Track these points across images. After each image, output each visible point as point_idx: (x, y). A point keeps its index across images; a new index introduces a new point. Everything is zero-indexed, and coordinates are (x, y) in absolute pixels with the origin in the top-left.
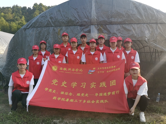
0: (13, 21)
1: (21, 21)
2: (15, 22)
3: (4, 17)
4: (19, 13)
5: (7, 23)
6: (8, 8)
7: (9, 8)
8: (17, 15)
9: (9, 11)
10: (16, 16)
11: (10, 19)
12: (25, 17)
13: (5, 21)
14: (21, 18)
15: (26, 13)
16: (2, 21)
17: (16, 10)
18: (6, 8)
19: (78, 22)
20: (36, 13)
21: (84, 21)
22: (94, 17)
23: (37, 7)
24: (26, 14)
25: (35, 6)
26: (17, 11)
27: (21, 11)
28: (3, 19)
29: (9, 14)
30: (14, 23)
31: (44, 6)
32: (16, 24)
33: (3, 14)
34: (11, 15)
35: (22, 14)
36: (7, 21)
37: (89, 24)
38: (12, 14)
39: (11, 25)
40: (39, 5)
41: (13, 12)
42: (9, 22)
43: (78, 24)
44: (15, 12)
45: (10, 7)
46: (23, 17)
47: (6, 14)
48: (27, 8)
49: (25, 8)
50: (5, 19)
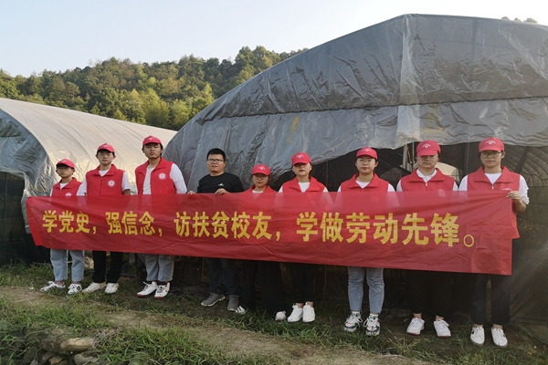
0: (180, 97)
1: (200, 98)
2: (185, 100)
3: (157, 88)
4: (197, 75)
5: (164, 103)
6: (168, 64)
7: (170, 64)
8: (192, 81)
9: (169, 72)
10: (187, 83)
11: (171, 93)
12: (212, 87)
13: (157, 98)
14: (201, 88)
15: (216, 75)
16: (151, 98)
17: (190, 69)
18: (163, 64)
19: (356, 100)
20: (244, 74)
21: (376, 96)
22: (410, 83)
23: (247, 58)
24: (215, 77)
25: (243, 56)
26: (191, 72)
27: (201, 72)
28: (152, 93)
29: (171, 79)
30: (181, 102)
31: (269, 54)
32: (187, 104)
33: (153, 80)
34: (176, 82)
35: (206, 79)
36: (163, 97)
37: (392, 103)
38: (178, 79)
39: (174, 107)
40: (254, 52)
41: (181, 74)
42: (170, 100)
43: (356, 105)
44: (186, 75)
45: (173, 63)
46: (208, 86)
47: (162, 81)
48: (221, 62)
49: (213, 62)
50: (158, 92)
